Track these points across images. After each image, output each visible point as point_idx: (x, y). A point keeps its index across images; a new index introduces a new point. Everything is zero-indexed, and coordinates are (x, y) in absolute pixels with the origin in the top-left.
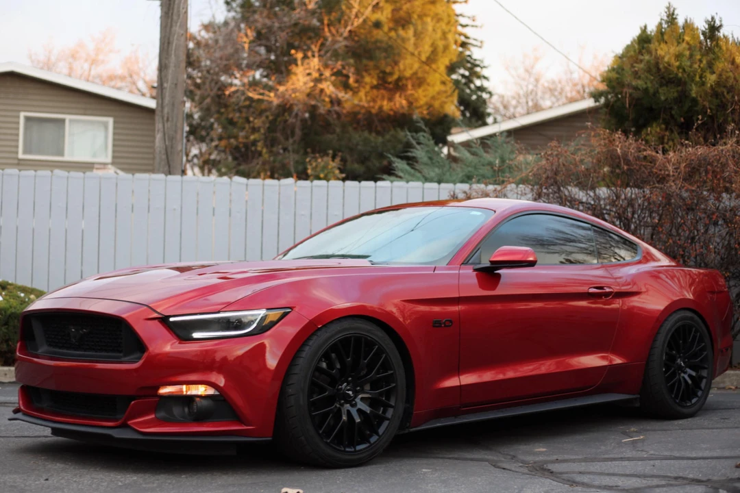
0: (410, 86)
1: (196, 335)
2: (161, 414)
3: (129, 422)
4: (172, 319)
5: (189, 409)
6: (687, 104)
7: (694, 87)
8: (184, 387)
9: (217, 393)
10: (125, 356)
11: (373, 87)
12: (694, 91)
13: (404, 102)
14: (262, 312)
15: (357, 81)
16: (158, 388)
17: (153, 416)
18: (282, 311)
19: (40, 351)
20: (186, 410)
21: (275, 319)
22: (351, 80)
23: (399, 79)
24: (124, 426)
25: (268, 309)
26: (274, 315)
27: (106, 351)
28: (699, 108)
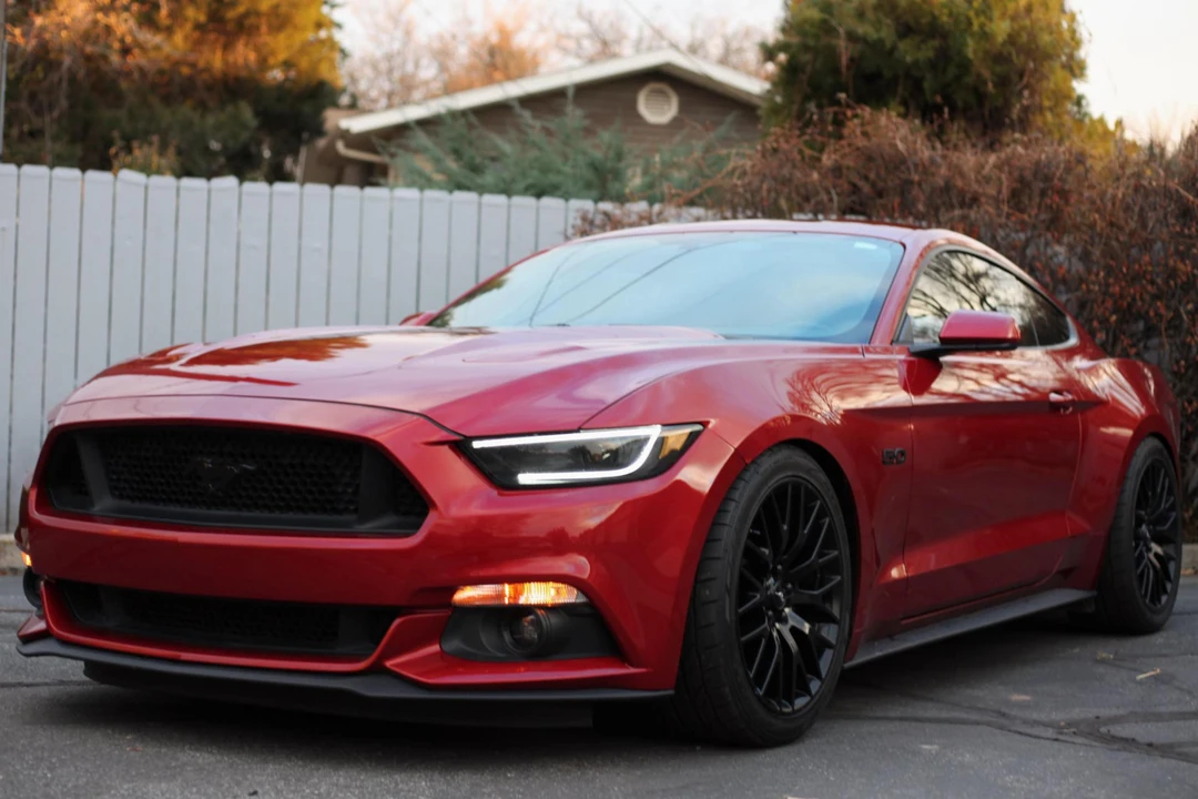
0: (264, 28)
1: (525, 478)
2: (454, 645)
3: (389, 664)
4: (477, 444)
5: (512, 634)
6: (952, 71)
7: (970, 42)
8: (507, 589)
9: (582, 599)
10: (363, 520)
11: (198, 27)
12: (971, 49)
13: (252, 56)
14: (654, 432)
15: (172, 15)
16: (454, 590)
17: (436, 648)
18: (688, 430)
19: (96, 509)
20: (507, 636)
21: (678, 446)
22: (164, 12)
23: (247, 15)
24: (377, 670)
25: (664, 425)
26: (677, 437)
27: (300, 509)
28: (969, 80)
